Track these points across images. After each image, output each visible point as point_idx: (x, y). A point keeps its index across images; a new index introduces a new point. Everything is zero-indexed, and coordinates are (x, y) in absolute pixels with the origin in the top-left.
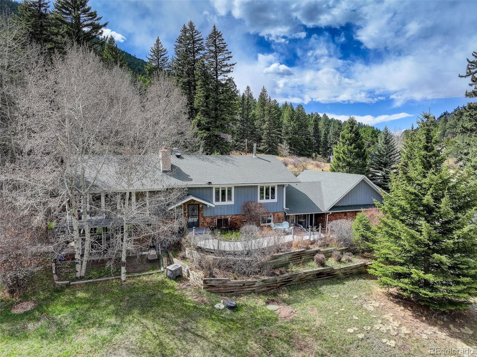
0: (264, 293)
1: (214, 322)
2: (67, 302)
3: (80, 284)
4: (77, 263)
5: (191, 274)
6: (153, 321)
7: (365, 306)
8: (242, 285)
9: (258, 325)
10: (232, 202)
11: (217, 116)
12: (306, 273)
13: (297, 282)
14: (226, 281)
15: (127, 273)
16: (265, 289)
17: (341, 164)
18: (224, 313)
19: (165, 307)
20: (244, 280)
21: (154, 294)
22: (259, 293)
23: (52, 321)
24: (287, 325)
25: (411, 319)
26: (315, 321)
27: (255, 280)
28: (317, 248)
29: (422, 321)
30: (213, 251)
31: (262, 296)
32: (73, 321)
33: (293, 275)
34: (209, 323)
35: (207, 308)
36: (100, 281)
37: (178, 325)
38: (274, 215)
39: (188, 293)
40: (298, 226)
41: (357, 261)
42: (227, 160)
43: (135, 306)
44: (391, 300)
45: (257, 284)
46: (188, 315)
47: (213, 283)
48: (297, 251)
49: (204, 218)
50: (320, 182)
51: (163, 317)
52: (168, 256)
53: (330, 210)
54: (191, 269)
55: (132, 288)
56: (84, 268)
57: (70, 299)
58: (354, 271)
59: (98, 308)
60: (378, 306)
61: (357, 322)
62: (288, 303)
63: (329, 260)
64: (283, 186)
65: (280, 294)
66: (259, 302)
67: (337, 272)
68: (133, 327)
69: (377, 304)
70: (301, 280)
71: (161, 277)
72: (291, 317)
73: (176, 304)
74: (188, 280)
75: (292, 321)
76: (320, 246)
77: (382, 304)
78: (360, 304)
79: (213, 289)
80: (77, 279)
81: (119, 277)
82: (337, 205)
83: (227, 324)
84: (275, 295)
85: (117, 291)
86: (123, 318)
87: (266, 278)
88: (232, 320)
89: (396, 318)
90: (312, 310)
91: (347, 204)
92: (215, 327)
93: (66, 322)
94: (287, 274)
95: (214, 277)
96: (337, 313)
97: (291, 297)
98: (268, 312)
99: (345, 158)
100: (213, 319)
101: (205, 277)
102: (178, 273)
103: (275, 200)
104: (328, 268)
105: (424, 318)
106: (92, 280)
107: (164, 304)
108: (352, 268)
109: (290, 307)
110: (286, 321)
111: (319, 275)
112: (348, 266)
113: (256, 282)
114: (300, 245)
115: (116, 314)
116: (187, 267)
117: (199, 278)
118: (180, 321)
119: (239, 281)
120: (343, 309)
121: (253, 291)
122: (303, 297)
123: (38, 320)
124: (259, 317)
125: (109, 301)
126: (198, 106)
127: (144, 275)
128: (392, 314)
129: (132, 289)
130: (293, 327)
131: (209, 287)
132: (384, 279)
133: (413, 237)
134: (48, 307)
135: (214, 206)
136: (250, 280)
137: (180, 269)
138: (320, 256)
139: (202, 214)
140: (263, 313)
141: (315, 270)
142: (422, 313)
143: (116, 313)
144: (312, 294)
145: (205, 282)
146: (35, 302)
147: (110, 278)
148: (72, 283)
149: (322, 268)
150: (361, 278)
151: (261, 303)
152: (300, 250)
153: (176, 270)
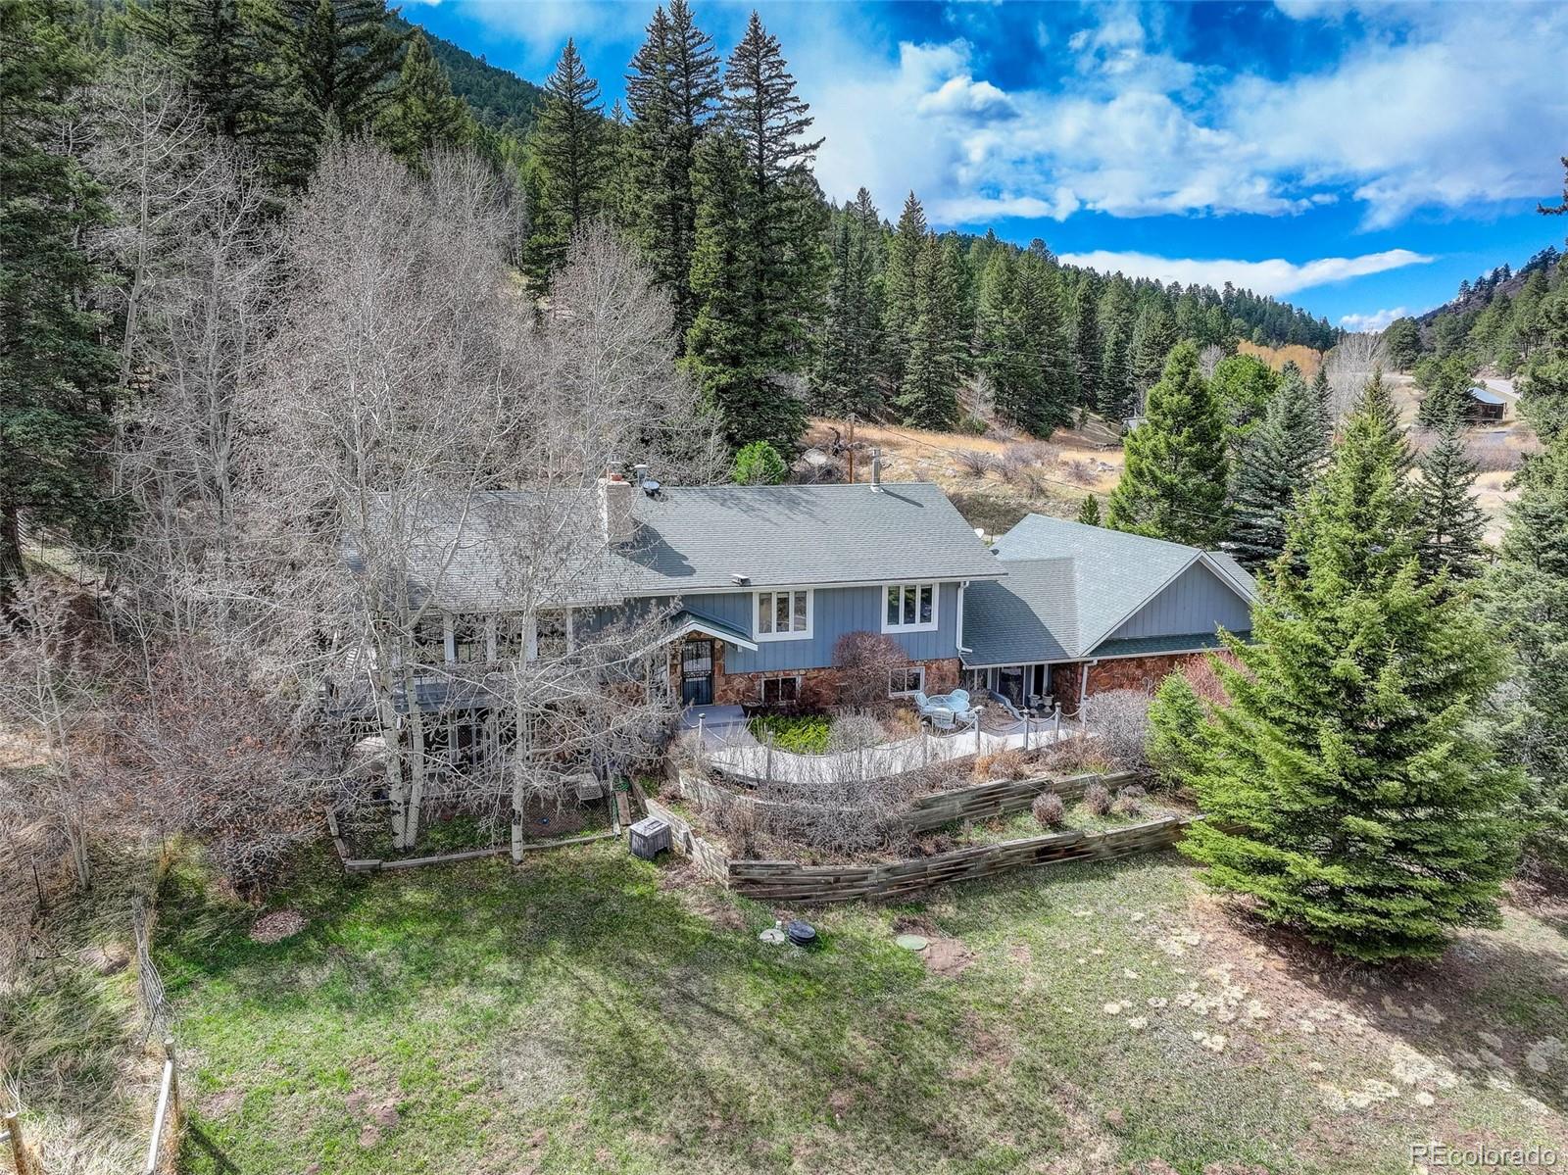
0: (892, 903)
1: (760, 980)
2: (381, 915)
3: (407, 868)
4: (396, 813)
5: (694, 846)
6: (605, 971)
7: (1159, 941)
8: (832, 879)
9: (869, 991)
10: (808, 634)
11: (760, 318)
12: (1006, 849)
13: (981, 871)
14: (790, 868)
15: (527, 838)
16: (895, 890)
17: (1144, 489)
18: (785, 956)
19: (632, 937)
20: (838, 868)
21: (601, 900)
22: (877, 903)
23: (354, 966)
24: (946, 991)
25: (1280, 978)
26: (1021, 980)
27: (866, 868)
28: (1043, 776)
29: (1311, 986)
30: (755, 784)
31: (884, 911)
32: (407, 969)
33: (971, 855)
34: (746, 982)
35: (740, 941)
36: (458, 861)
37: (667, 985)
38: (928, 668)
39: (690, 900)
40: (998, 700)
41: (1157, 814)
42: (793, 503)
43: (554, 931)
44: (1237, 927)
45: (871, 879)
46: (692, 959)
47: (755, 874)
48: (987, 783)
49: (728, 680)
50: (1068, 561)
51: (628, 962)
52: (631, 789)
53: (1093, 653)
54: (696, 834)
55: (542, 880)
56: (413, 826)
57: (389, 909)
58: (1144, 842)
59: (463, 934)
60: (1196, 943)
61: (1133, 985)
62: (954, 929)
63: (1075, 811)
64: (958, 585)
65: (933, 904)
66: (873, 927)
67: (1094, 846)
68: (555, 987)
69: (1194, 939)
70: (992, 866)
71: (615, 851)
72: (959, 970)
73: (658, 929)
74: (687, 862)
75: (961, 980)
76: (1054, 769)
77: (1210, 937)
78: (1148, 938)
79: (756, 890)
80: (396, 853)
81: (505, 849)
82: (1116, 637)
83: (792, 983)
84: (919, 907)
85: (505, 889)
86: (529, 963)
87: (897, 862)
88: (805, 974)
89: (1238, 976)
90: (1017, 952)
91: (1147, 634)
92: (762, 990)
93: (391, 968)
94: (955, 852)
95: (757, 857)
96: (1082, 961)
97: (964, 915)
98: (900, 955)
99: (1158, 473)
100: (755, 971)
101: (734, 857)
102: (661, 843)
103: (933, 626)
104: (1069, 833)
105: (1316, 978)
106: (435, 859)
107: (629, 928)
108: (1137, 835)
109: (958, 941)
110: (945, 979)
111: (1045, 852)
112: (1129, 827)
113: (872, 872)
114: (995, 767)
115: (509, 954)
116: (685, 828)
117: (718, 859)
118: (672, 973)
119: (824, 868)
120: (1100, 951)
121: (863, 897)
122: (994, 916)
123: (321, 962)
124: (874, 967)
125: (485, 914)
126: (702, 286)
127: (569, 845)
128: (1231, 966)
129: (541, 884)
130: (964, 995)
131: (745, 884)
132: (1219, 871)
133: (1297, 770)
134: (335, 925)
135: (755, 648)
136: (853, 867)
137: (667, 833)
138: (1050, 801)
139: (722, 668)
140: (886, 955)
141: (1032, 839)
142: (1313, 964)
143: (510, 949)
144: (1019, 907)
145: (733, 869)
146: (302, 915)
147: (483, 853)
148: (386, 865)
149: (1052, 835)
150: (1160, 861)
151: (882, 929)
152: (995, 782)
153: (655, 837)
